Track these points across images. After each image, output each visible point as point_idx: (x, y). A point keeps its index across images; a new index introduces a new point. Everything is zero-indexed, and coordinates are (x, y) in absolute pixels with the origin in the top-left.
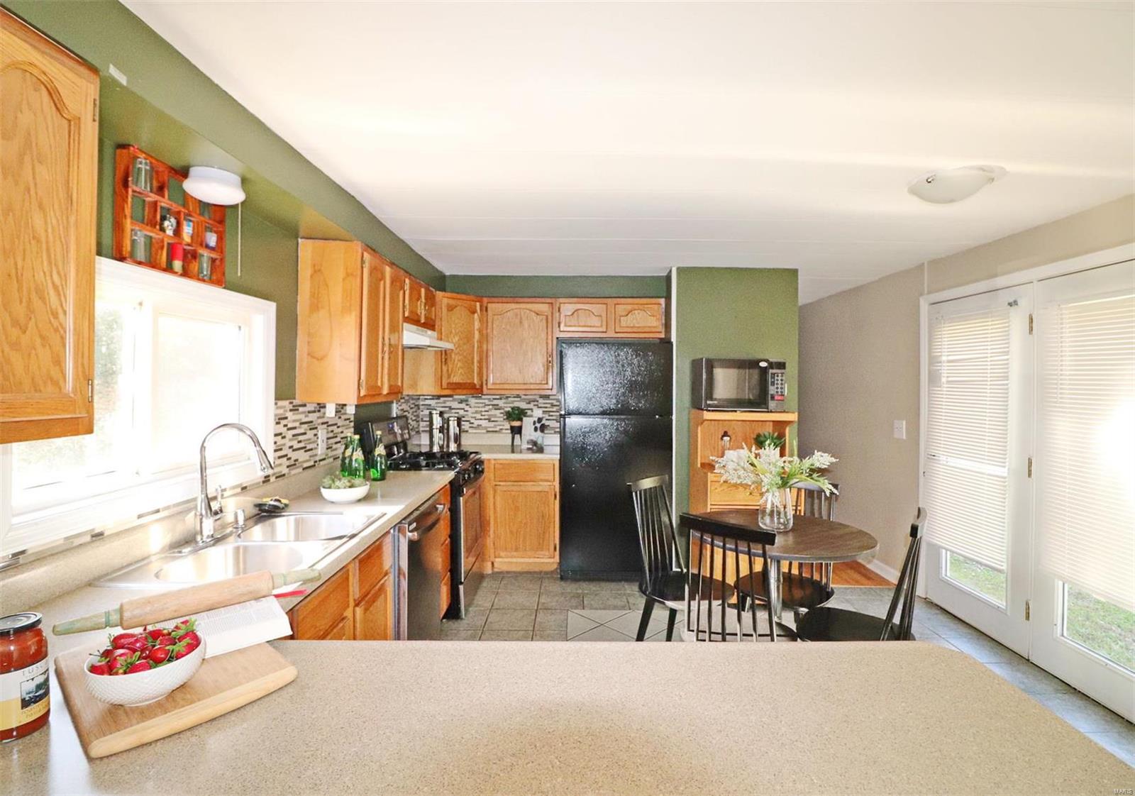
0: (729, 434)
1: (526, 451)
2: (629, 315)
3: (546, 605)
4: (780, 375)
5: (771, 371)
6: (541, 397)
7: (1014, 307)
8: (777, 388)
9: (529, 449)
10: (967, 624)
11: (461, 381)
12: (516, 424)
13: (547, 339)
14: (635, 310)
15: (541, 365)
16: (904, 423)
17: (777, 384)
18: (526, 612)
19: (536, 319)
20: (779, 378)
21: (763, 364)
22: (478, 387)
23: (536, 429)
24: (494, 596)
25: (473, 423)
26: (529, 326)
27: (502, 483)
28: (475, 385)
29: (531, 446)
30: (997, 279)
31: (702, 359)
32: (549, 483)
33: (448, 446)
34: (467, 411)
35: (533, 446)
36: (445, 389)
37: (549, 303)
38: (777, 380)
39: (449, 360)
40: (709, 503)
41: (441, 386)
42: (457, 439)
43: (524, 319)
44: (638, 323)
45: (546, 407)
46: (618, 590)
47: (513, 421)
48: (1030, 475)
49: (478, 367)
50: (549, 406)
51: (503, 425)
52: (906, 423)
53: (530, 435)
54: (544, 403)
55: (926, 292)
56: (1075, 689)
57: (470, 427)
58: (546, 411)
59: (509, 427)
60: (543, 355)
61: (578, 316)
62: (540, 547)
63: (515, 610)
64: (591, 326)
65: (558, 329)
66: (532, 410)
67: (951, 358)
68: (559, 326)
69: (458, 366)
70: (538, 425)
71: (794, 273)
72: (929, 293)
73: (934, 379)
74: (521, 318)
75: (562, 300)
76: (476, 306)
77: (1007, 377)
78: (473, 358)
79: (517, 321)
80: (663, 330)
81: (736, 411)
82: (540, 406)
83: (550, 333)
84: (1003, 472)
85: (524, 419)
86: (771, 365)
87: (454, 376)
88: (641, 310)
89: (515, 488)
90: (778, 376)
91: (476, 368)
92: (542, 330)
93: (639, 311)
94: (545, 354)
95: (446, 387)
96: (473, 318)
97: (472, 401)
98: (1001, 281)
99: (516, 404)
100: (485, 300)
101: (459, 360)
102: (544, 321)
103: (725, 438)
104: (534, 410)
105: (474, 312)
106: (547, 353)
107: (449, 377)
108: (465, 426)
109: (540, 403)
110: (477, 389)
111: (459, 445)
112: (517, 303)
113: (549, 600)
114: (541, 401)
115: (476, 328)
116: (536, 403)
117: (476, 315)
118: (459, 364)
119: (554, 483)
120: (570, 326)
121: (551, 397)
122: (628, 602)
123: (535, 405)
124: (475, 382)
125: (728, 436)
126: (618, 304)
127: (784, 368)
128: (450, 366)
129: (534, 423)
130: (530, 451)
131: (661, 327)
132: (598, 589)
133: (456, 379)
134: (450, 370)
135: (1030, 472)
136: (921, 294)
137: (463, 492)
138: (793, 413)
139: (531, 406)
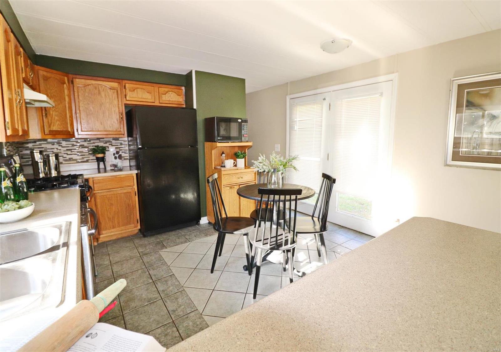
0: (224, 153)
1: (110, 171)
2: (167, 94)
3: (144, 253)
4: (246, 125)
5: (243, 124)
6: (113, 140)
7: (325, 100)
8: (245, 131)
9: (111, 170)
10: (305, 214)
11: (59, 130)
12: (100, 155)
13: (118, 104)
14: (170, 91)
15: (116, 121)
16: (279, 145)
17: (245, 129)
18: (134, 259)
19: (110, 92)
20: (246, 127)
21: (240, 121)
22: (71, 133)
23: (116, 158)
24: (108, 257)
25: (66, 157)
26: (105, 95)
27: (99, 191)
28: (69, 132)
29: (113, 168)
30: (318, 90)
31: (215, 117)
32: (132, 187)
33: (50, 173)
34: (60, 150)
35: (115, 167)
36: (47, 134)
37: (118, 82)
38: (245, 128)
39: (48, 115)
40: (222, 185)
41: (45, 133)
42: (57, 168)
43: (101, 91)
44: (172, 99)
45: (118, 145)
46: (177, 234)
47: (98, 154)
48: (328, 160)
49: (70, 120)
50: (119, 144)
51: (89, 157)
52: (280, 145)
53: (112, 161)
54: (116, 143)
55: (289, 93)
56: (342, 226)
57: (64, 160)
58: (117, 148)
59: (95, 158)
60: (117, 114)
61: (137, 92)
62: (129, 223)
63: (127, 260)
64: (145, 99)
65: (125, 99)
66: (108, 147)
67: (300, 119)
68: (126, 97)
69: (56, 119)
70: (117, 156)
71: (243, 81)
72: (290, 94)
73: (291, 128)
74: (99, 91)
75: (126, 81)
76: (65, 79)
77: (322, 126)
78: (66, 115)
79: (97, 91)
80: (184, 104)
81: (228, 142)
82: (113, 144)
83: (120, 101)
84: (318, 159)
85: (106, 152)
86: (242, 121)
87: (54, 126)
88: (173, 92)
89: (109, 193)
90: (245, 126)
91: (68, 121)
92: (115, 98)
93: (172, 92)
94: (118, 113)
95: (48, 133)
96: (63, 87)
97: (64, 143)
98: (319, 91)
99: (96, 144)
100: (70, 76)
101: (55, 115)
102: (116, 94)
103: (223, 155)
104: (109, 147)
105: (64, 83)
106: (119, 112)
107: (50, 126)
108: (61, 159)
109: (114, 143)
110: (71, 135)
111: (59, 172)
112: (95, 80)
113: (144, 249)
114: (114, 142)
115: (66, 94)
116: (110, 143)
117: (65, 85)
118: (56, 118)
119: (134, 187)
120: (133, 97)
121: (120, 139)
122: (187, 239)
123: (109, 144)
124: (69, 130)
125: (225, 154)
126: (160, 87)
127: (247, 123)
128: (50, 118)
129: (114, 154)
130: (113, 171)
131: (183, 102)
132: (168, 236)
133: (55, 128)
134: (50, 121)
135: (328, 158)
136: (287, 95)
137: (88, 199)
138: (251, 142)
139: (107, 145)
